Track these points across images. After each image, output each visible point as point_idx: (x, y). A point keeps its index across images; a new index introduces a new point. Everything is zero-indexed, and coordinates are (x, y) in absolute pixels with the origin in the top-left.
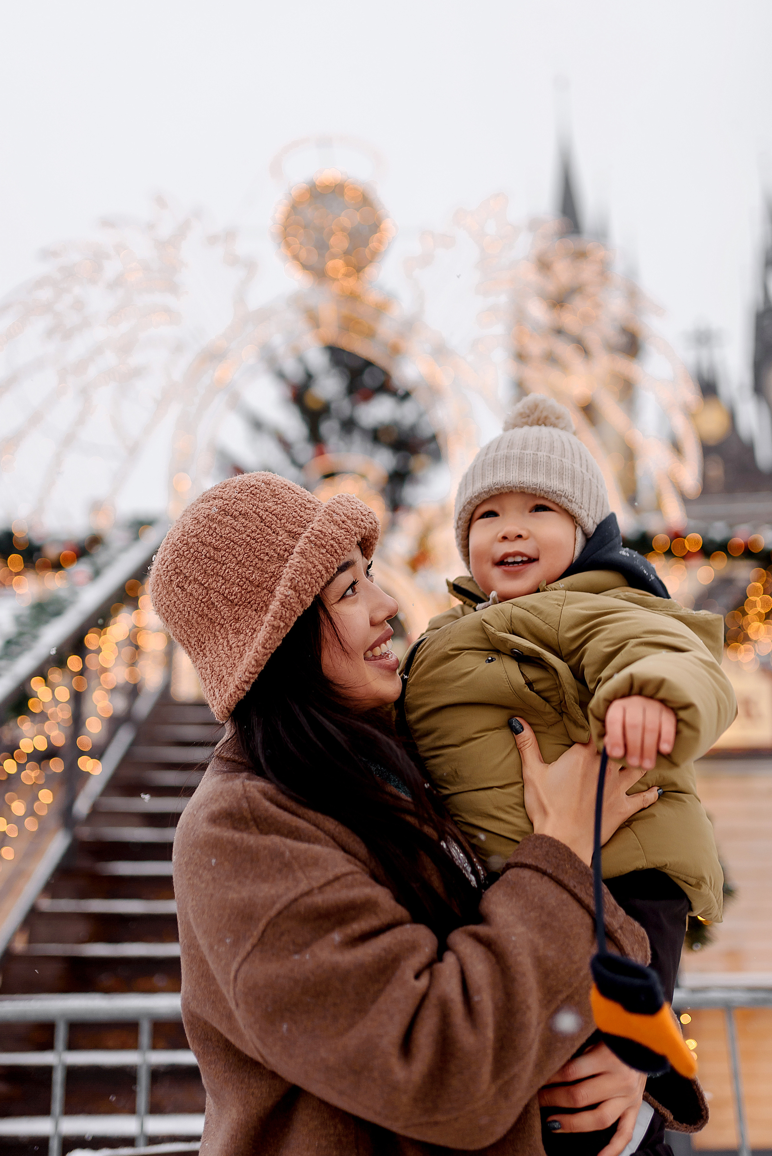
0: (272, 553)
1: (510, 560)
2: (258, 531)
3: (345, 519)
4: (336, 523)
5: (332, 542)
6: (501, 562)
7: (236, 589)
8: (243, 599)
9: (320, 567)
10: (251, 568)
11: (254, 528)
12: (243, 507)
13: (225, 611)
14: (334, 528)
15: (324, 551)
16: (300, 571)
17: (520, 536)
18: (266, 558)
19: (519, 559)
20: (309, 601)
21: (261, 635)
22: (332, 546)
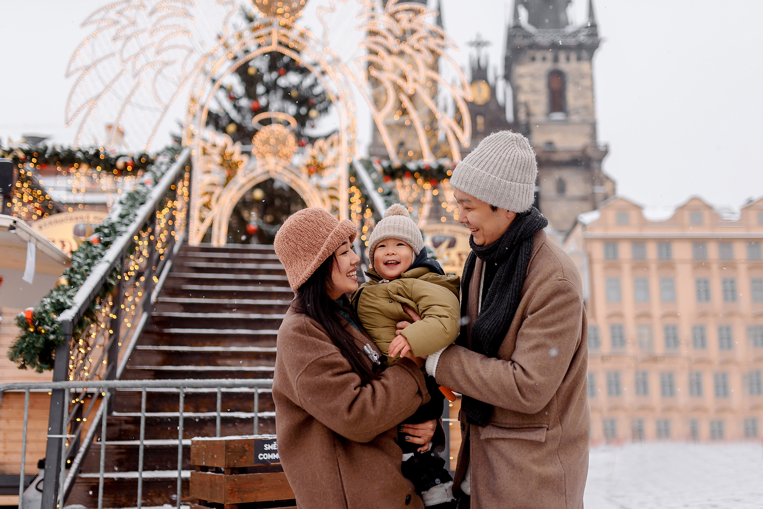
0: (320, 235)
1: (390, 262)
2: (317, 228)
3: (347, 228)
4: (344, 229)
5: (342, 235)
6: (386, 264)
7: (307, 246)
8: (309, 249)
9: (337, 243)
10: (313, 239)
11: (315, 226)
12: (312, 218)
13: (302, 253)
14: (343, 230)
15: (339, 237)
16: (330, 243)
17: (394, 254)
18: (318, 237)
19: (393, 262)
20: (331, 253)
21: (314, 262)
22: (341, 236)
